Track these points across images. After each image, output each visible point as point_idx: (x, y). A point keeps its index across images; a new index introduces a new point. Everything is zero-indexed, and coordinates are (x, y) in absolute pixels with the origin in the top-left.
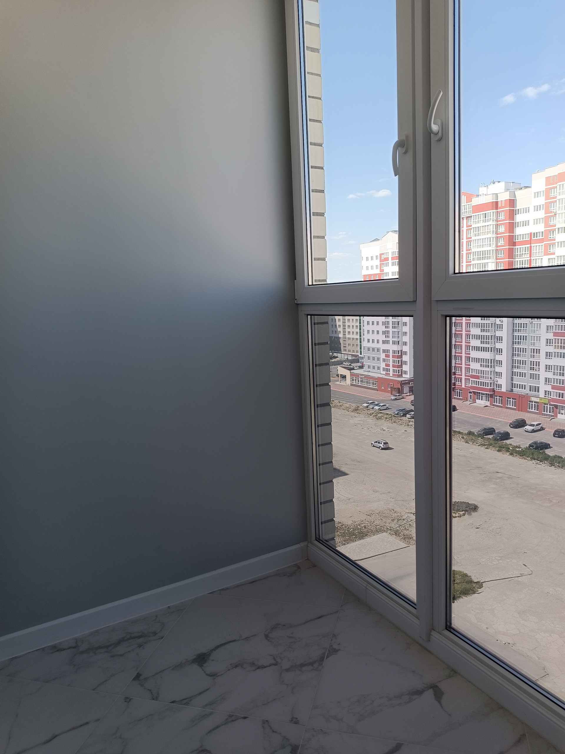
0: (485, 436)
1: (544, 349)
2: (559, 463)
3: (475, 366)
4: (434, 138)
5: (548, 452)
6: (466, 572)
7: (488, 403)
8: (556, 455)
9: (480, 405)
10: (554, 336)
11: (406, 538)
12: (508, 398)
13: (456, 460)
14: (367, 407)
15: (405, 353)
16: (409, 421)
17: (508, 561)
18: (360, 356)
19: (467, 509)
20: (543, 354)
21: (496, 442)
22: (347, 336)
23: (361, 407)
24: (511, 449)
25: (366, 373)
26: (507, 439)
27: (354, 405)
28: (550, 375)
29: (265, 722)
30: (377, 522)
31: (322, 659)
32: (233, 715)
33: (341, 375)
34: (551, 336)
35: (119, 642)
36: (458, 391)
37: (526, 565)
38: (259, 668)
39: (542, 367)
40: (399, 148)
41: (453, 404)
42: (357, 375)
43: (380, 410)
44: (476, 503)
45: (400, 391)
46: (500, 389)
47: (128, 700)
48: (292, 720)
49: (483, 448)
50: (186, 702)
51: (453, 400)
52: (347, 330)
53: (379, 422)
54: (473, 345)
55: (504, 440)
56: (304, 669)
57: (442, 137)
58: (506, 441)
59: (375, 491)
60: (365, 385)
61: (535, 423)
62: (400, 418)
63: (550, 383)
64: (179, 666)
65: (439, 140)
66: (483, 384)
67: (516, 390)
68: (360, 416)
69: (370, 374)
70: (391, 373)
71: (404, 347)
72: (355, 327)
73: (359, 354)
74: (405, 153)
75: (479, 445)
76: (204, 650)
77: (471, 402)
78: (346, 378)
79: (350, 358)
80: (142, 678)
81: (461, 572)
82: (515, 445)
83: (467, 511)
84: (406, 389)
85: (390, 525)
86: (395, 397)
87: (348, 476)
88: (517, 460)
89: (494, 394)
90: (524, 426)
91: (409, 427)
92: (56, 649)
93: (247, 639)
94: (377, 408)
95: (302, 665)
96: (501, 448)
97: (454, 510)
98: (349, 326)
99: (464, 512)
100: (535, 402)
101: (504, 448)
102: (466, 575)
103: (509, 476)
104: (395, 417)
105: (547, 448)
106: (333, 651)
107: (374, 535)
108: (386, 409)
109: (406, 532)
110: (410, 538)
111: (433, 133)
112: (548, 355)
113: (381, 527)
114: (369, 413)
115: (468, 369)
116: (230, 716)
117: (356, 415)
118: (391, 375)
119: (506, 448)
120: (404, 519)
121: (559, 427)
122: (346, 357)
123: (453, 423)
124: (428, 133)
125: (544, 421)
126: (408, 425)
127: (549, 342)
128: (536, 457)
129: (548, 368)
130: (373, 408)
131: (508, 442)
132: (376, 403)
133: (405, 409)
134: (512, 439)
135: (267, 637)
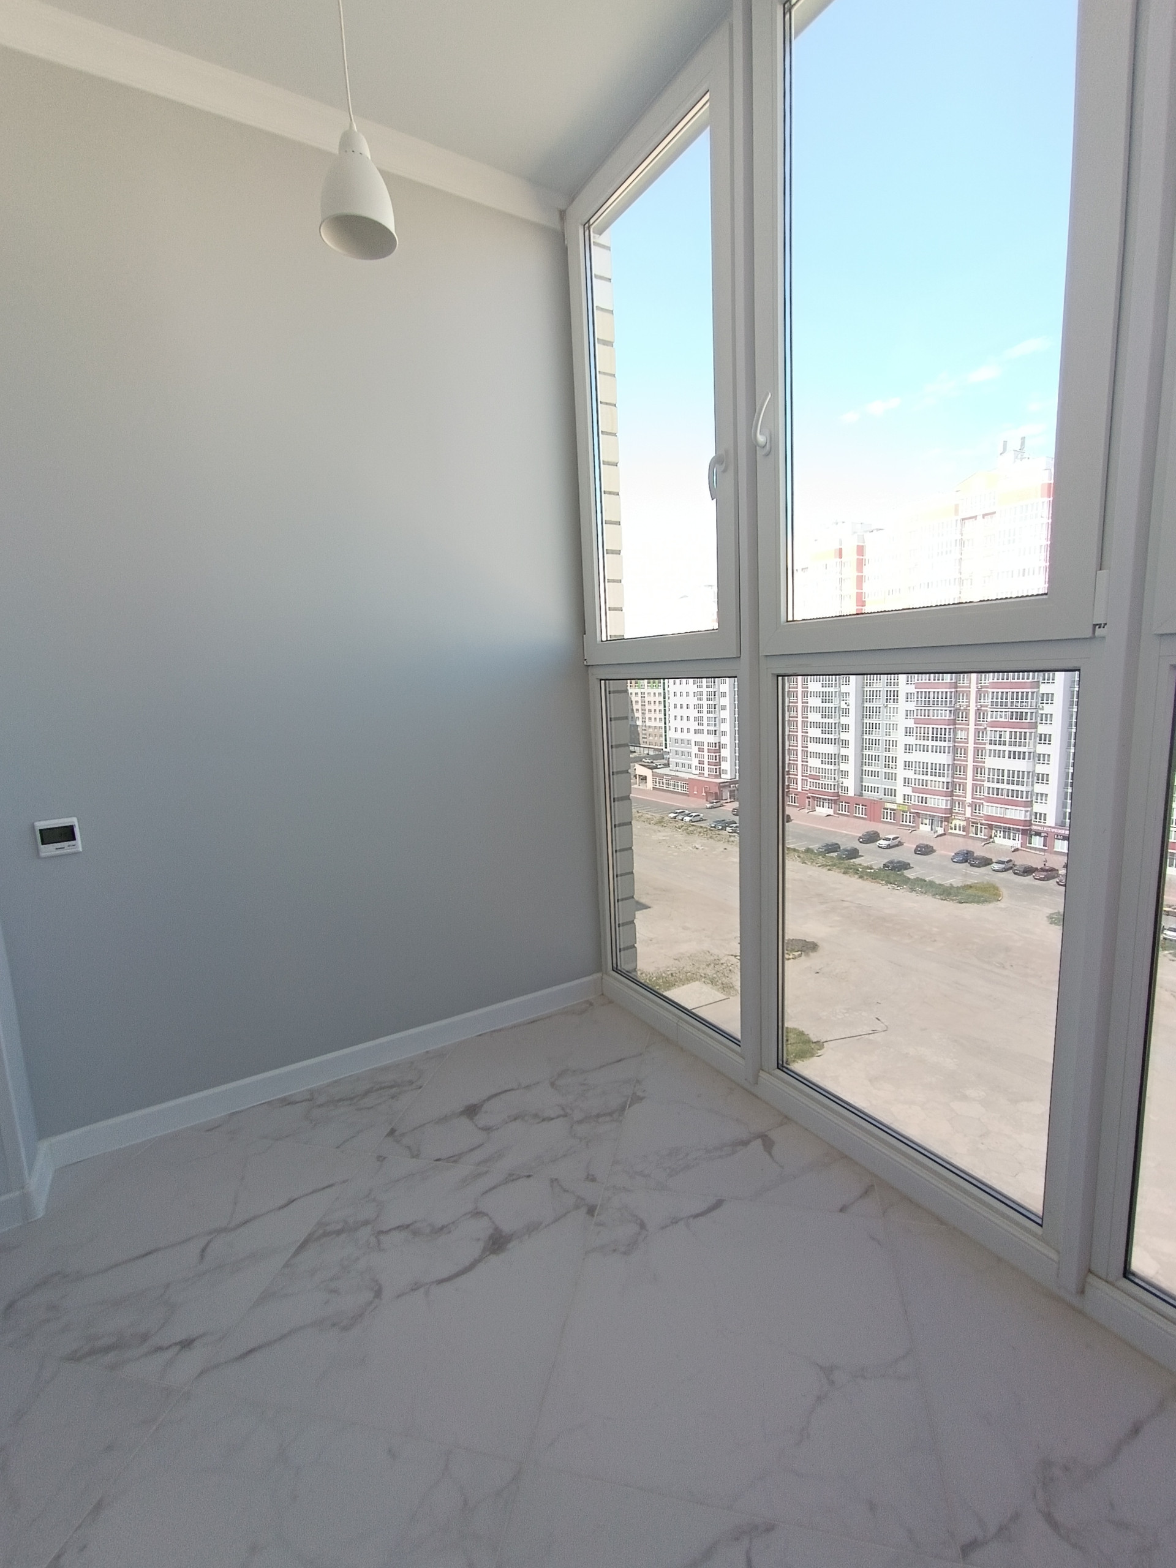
0: (827, 855)
1: (902, 740)
2: (922, 887)
3: (814, 762)
4: (760, 453)
5: (907, 873)
6: (801, 1029)
7: (831, 812)
8: (918, 878)
9: (820, 814)
10: (915, 723)
11: (726, 988)
12: (856, 804)
13: (790, 886)
14: (675, 817)
15: (725, 746)
16: (730, 836)
17: (857, 1014)
18: (665, 750)
19: (804, 948)
20: (901, 747)
21: (842, 861)
22: (648, 723)
23: (666, 818)
24: (860, 870)
25: (673, 773)
26: (855, 858)
27: (658, 816)
28: (910, 774)
29: (554, 1181)
30: (688, 968)
31: (623, 1109)
32: (514, 1174)
33: (639, 775)
34: (910, 723)
35: (367, 1093)
36: (793, 796)
37: (879, 1018)
38: (544, 1120)
39: (900, 764)
40: (717, 465)
41: (787, 813)
42: (662, 776)
43: (693, 822)
44: (815, 941)
45: (718, 797)
46: (846, 792)
47: (381, 1159)
48: (588, 1178)
49: (824, 870)
50: (454, 1159)
51: (787, 808)
52: (647, 715)
53: (691, 838)
54: (812, 736)
55: (852, 859)
56: (600, 1120)
57: (771, 450)
58: (854, 860)
59: (685, 928)
60: (671, 788)
61: (891, 837)
62: (717, 832)
63: (910, 785)
64: (444, 1120)
65: (767, 455)
66: (824, 786)
67: (867, 794)
68: (666, 830)
69: (678, 774)
70: (706, 773)
71: (722, 737)
72: (658, 711)
73: (663, 747)
74: (724, 471)
75: (819, 866)
76: (474, 1100)
77: (809, 811)
78: (646, 779)
79: (651, 753)
80: (397, 1133)
81: (795, 1029)
82: (866, 865)
83: (804, 951)
84: (726, 794)
85: (705, 971)
86: (712, 805)
87: (649, 909)
88: (867, 885)
89: (839, 799)
90: (877, 841)
91: (730, 843)
92: (286, 1102)
93: (528, 1087)
94: (687, 819)
95: (598, 1116)
96: (848, 868)
97: (787, 950)
98: (650, 711)
99: (800, 953)
100: (891, 809)
101: (851, 869)
102: (802, 1033)
103: (856, 905)
104: (712, 830)
105: (906, 869)
106: (636, 1099)
107: (683, 985)
108: (700, 821)
109: (725, 980)
110: (731, 987)
111: (759, 446)
112: (908, 748)
113: (693, 974)
114: (677, 826)
115: (805, 767)
116: (510, 1175)
117: (660, 828)
118: (706, 775)
119: (854, 869)
120: (722, 964)
121: (922, 842)
122: (646, 752)
123: (787, 838)
124: (753, 447)
125: (903, 834)
126: (728, 841)
127: (908, 732)
128: (892, 881)
129: (908, 765)
130: (682, 820)
131: (857, 861)
132: (687, 812)
133: (724, 820)
134: (862, 858)
135: (553, 1084)
